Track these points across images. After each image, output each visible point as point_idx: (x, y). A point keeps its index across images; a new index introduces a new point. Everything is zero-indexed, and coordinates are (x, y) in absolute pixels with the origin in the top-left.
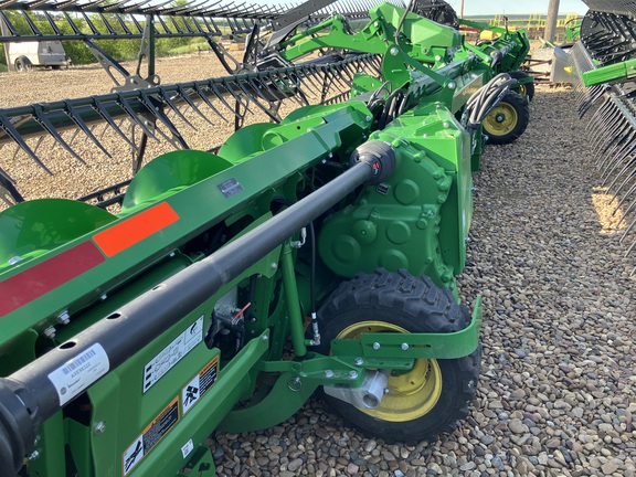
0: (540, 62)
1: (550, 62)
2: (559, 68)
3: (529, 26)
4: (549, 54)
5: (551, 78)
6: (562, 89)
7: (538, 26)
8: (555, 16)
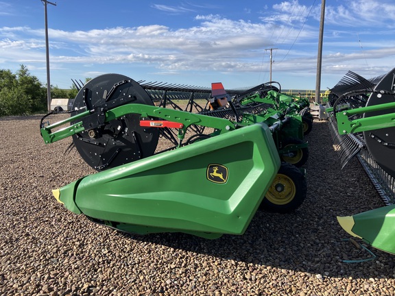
0: (314, 111)
1: (318, 111)
2: (322, 113)
3: (307, 96)
4: (318, 108)
5: (319, 117)
6: (324, 121)
7: (311, 96)
8: (319, 92)
